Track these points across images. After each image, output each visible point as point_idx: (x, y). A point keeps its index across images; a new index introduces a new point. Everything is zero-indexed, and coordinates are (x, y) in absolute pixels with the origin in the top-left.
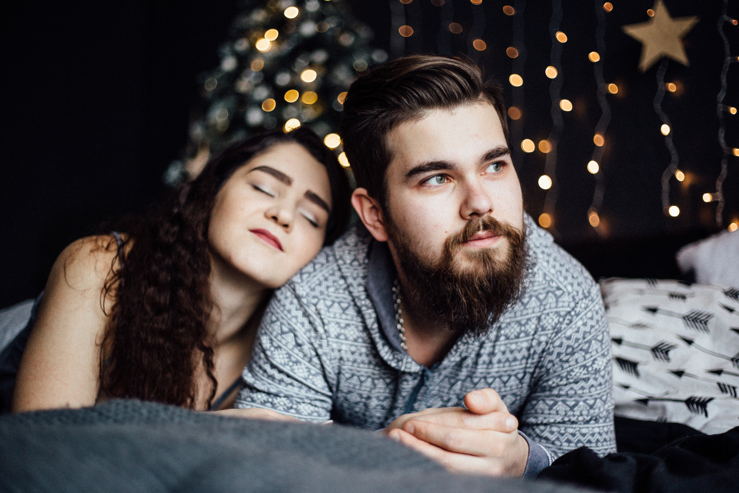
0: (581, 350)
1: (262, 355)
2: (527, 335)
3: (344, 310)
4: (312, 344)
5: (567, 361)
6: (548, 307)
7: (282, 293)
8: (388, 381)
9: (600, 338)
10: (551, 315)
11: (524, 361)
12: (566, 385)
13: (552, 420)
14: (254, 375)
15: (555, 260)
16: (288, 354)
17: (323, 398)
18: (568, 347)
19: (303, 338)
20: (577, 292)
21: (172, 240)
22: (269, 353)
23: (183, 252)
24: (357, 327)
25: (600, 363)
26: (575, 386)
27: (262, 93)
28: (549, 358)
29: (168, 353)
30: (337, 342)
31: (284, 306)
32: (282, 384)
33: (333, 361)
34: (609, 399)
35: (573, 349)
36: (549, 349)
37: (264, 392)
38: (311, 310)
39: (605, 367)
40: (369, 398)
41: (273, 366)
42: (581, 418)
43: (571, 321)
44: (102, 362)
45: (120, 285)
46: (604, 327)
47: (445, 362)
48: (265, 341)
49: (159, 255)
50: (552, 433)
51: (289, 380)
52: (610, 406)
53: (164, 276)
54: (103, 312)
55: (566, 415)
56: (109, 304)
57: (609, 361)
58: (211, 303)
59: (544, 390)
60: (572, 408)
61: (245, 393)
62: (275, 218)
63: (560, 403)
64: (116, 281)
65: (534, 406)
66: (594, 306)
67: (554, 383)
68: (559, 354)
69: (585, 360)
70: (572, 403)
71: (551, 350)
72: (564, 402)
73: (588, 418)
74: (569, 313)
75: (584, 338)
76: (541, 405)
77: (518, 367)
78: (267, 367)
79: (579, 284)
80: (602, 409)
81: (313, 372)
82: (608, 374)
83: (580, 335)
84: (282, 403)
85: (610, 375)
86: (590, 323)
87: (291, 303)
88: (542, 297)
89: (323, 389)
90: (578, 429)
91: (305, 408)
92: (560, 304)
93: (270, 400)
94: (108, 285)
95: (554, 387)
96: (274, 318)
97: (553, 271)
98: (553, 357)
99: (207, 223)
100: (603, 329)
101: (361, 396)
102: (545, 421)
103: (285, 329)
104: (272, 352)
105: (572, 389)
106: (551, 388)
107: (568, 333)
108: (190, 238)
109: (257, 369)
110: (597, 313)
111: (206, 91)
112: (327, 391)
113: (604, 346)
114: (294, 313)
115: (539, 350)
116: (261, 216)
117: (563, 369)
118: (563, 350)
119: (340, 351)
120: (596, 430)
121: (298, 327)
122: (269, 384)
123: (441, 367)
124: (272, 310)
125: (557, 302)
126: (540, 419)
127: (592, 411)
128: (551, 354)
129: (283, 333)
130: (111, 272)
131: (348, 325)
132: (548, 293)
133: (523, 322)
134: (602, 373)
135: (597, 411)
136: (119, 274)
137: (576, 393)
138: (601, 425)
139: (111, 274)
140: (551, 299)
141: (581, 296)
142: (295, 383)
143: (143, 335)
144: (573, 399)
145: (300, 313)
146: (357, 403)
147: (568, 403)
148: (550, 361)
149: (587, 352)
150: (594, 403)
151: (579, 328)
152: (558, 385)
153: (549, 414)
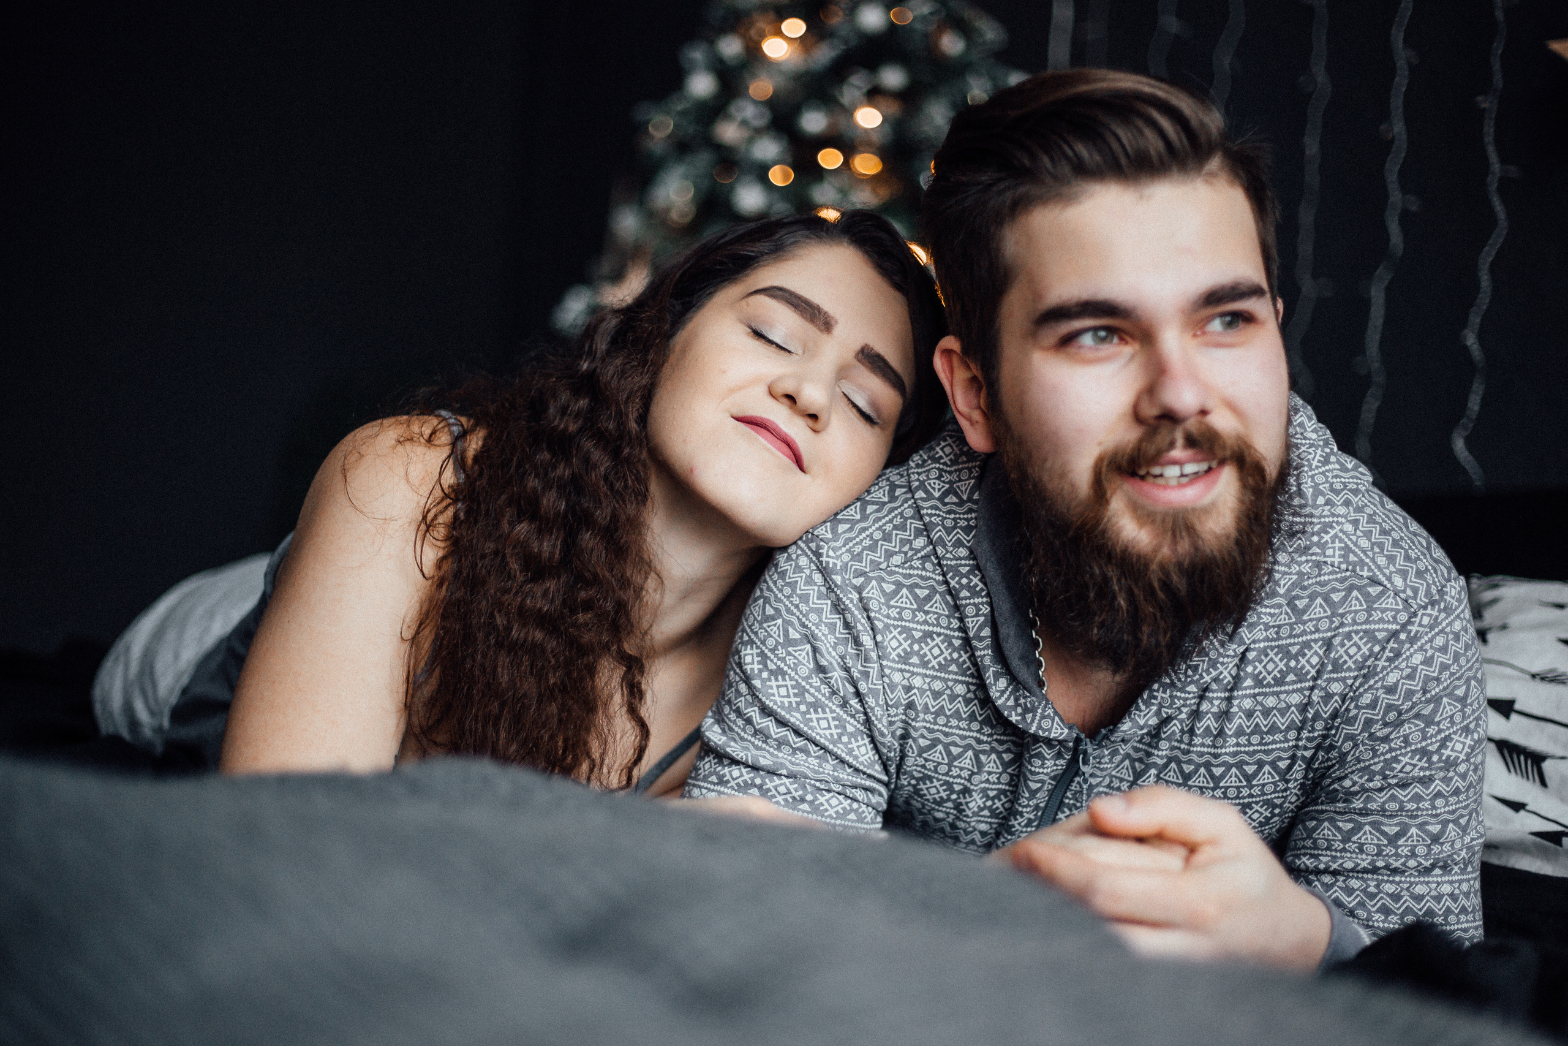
0: (1417, 716)
1: (743, 688)
2: (1301, 677)
3: (922, 602)
4: (847, 670)
5: (1386, 739)
6: (1349, 619)
7: (789, 558)
8: (1007, 757)
9: (1460, 692)
10: (1356, 638)
11: (1292, 734)
12: (1381, 790)
13: (1349, 865)
14: (726, 730)
15: (1371, 520)
16: (798, 685)
17: (868, 783)
18: (1390, 708)
19: (830, 657)
20: (1415, 591)
21: (573, 428)
22: (757, 683)
23: (596, 455)
24: (948, 639)
25: (1459, 747)
26: (1400, 793)
27: (768, 149)
28: (1348, 730)
29: (553, 662)
30: (902, 671)
31: (793, 585)
32: (786, 749)
33: (892, 711)
34: (1473, 823)
35: (1400, 714)
36: (1347, 710)
37: (747, 766)
38: (851, 599)
39: (1468, 755)
40: (966, 791)
41: (766, 711)
42: (1412, 863)
43: (1398, 655)
44: (412, 673)
45: (456, 516)
46: (1470, 669)
47: (1126, 726)
48: (750, 657)
49: (545, 456)
50: (1349, 891)
51: (800, 742)
52: (1474, 839)
53: (552, 502)
54: (417, 571)
55: (1378, 854)
56: (431, 555)
57: (1479, 742)
58: (647, 566)
59: (1332, 797)
60: (1393, 840)
61: (707, 765)
62: (791, 399)
63: (1367, 828)
64: (446, 508)
65: (1310, 832)
66: (1450, 624)
67: (1354, 783)
68: (1369, 723)
69: (1424, 738)
70: (1392, 830)
71: (1353, 712)
72: (1375, 825)
73: (1427, 864)
74: (1395, 634)
75: (1425, 692)
76: (1326, 830)
77: (1280, 745)
78: (754, 713)
79: (1419, 574)
80: (1458, 845)
81: (850, 729)
82: (1475, 770)
83: (1416, 685)
84: (782, 789)
85: (1479, 772)
86: (1440, 659)
87: (809, 581)
88: (1336, 597)
89: (871, 765)
90: (1406, 886)
91: (832, 805)
92: (1377, 615)
93: (758, 781)
94: (430, 516)
95: (1356, 793)
96: (770, 611)
97: (1364, 543)
98: (1356, 729)
99: (648, 396)
100: (1470, 674)
101: (949, 786)
102: (1334, 866)
103: (794, 635)
104: (763, 681)
105: (1393, 798)
106: (1349, 796)
107: (1392, 678)
108: (611, 426)
109: (733, 716)
110: (1457, 638)
111: (652, 137)
112: (877, 771)
113: (1468, 711)
114: (815, 602)
115: (1327, 711)
116: (761, 391)
117: (1375, 755)
118: (1377, 714)
119: (908, 689)
120: (1446, 889)
121: (822, 632)
122: (757, 748)
123: (1117, 736)
124: (767, 594)
125: (1369, 610)
126: (1324, 860)
127: (1436, 848)
128: (1351, 721)
129: (789, 642)
130: (438, 487)
131: (928, 635)
132: (1351, 588)
133: (1294, 650)
134: (1462, 768)
135: (1447, 847)
136: (455, 495)
137: (1401, 809)
138: (1456, 878)
139: (438, 493)
140: (1356, 602)
141: (1422, 599)
142: (812, 748)
143: (500, 620)
144: (1396, 820)
145: (826, 605)
146: (940, 802)
147: (1385, 829)
148: (1350, 737)
149: (1429, 721)
150: (1442, 832)
151: (1415, 669)
152: (1364, 790)
153: (1344, 850)
